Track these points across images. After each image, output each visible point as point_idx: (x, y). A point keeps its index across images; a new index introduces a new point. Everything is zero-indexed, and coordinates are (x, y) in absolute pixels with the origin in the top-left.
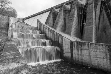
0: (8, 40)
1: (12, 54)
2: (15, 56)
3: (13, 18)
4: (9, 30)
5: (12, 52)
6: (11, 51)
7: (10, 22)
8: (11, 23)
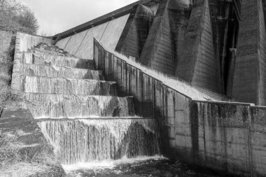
0: (11, 97)
1: (20, 139)
2: (28, 143)
3: (27, 35)
4: (14, 70)
5: (21, 133)
6: (20, 129)
7: (16, 47)
8: (21, 50)
